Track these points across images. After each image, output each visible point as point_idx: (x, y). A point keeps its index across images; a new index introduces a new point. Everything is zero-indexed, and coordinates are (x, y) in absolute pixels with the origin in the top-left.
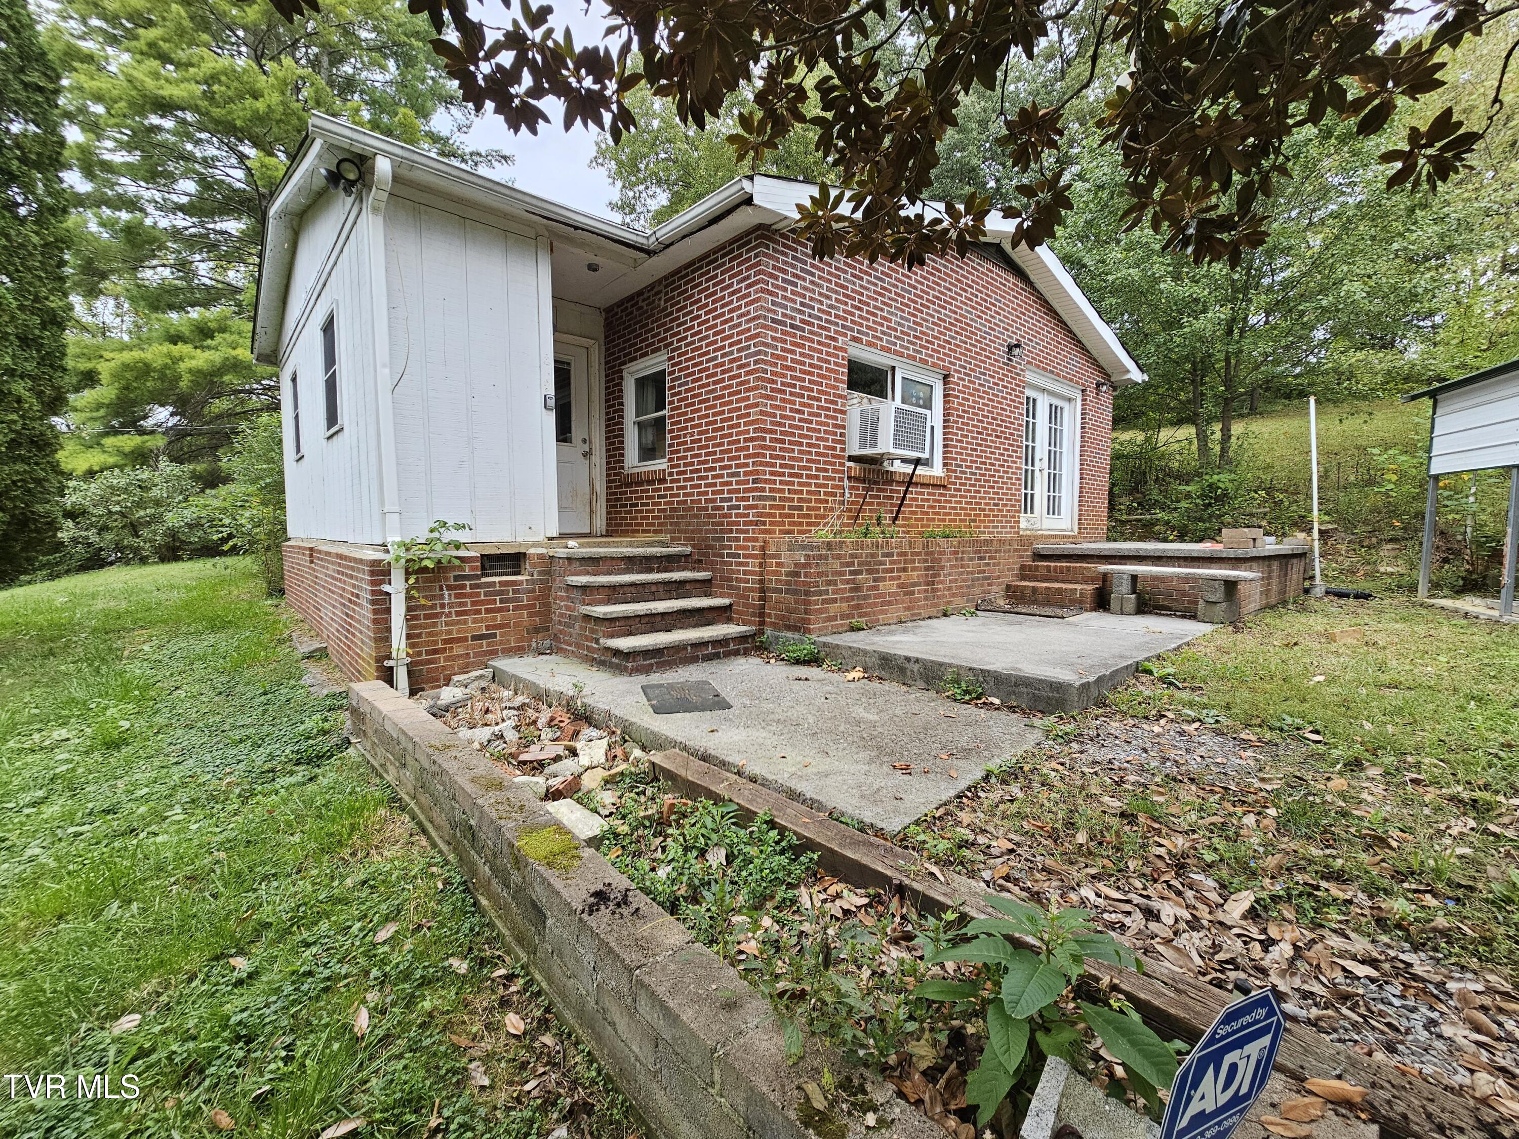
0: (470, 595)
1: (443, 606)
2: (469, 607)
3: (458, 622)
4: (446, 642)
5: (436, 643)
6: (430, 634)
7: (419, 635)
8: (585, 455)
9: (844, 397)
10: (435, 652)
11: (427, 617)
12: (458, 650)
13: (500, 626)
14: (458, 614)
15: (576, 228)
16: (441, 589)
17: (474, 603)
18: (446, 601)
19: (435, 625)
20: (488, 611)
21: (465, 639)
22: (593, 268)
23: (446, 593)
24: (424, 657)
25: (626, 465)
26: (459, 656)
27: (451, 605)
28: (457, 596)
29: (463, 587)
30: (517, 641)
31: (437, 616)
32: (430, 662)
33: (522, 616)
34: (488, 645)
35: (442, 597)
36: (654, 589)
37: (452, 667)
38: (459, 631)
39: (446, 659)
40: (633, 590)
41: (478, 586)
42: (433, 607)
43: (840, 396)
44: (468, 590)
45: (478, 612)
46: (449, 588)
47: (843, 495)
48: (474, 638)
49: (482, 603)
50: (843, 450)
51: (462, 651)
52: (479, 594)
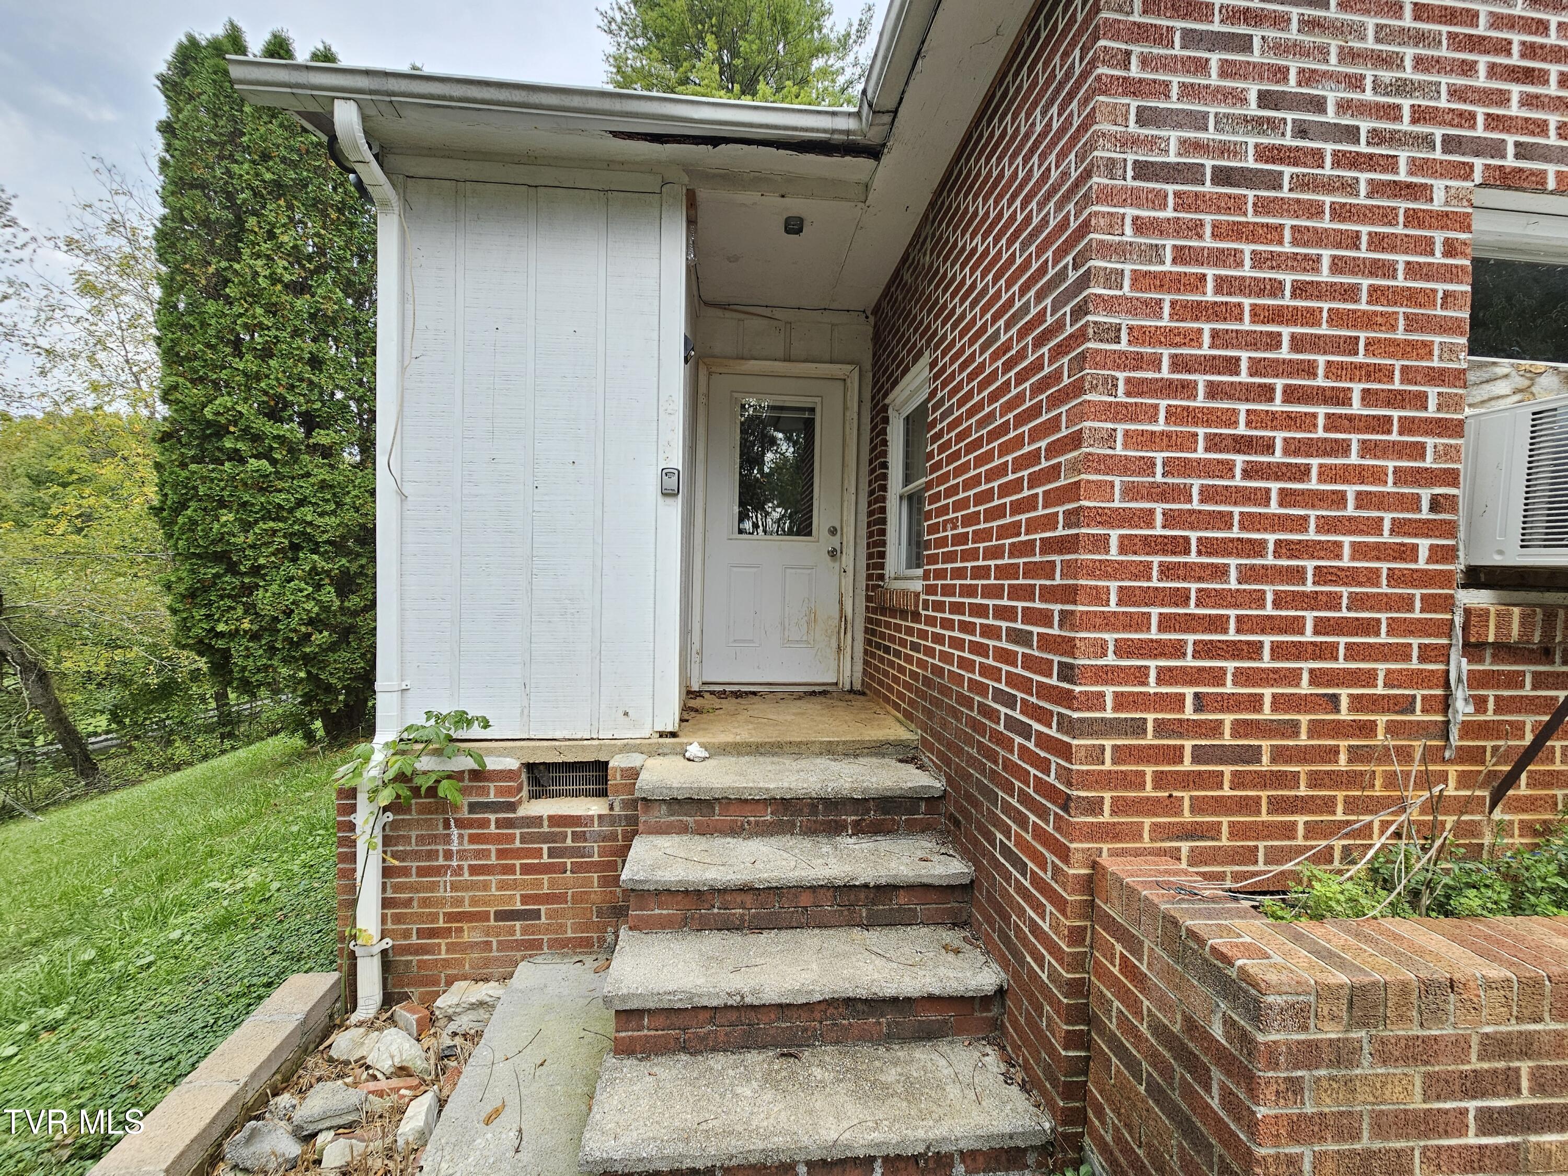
0: (497, 839)
1: (448, 855)
2: (493, 861)
3: (472, 886)
4: (450, 917)
5: (434, 917)
6: (425, 902)
7: (408, 903)
8: (833, 554)
9: (1459, 378)
10: (433, 933)
11: (422, 872)
12: (471, 934)
13: (548, 899)
14: (474, 870)
15: (715, 141)
16: (447, 826)
17: (501, 854)
18: (455, 847)
19: (433, 887)
20: (526, 869)
21: (484, 916)
22: (794, 226)
23: (455, 832)
24: (414, 940)
25: (887, 572)
26: (473, 946)
27: (462, 855)
28: (473, 839)
29: (485, 823)
30: (577, 928)
31: (438, 871)
32: (423, 950)
33: (588, 882)
34: (524, 931)
35: (447, 839)
36: (805, 899)
37: (461, 963)
38: (474, 901)
39: (451, 948)
40: (748, 899)
41: (510, 823)
42: (432, 855)
43: (1437, 377)
44: (493, 829)
45: (510, 870)
46: (460, 824)
47: (1446, 704)
48: (502, 916)
49: (517, 854)
50: (1448, 554)
51: (478, 937)
52: (511, 839)
